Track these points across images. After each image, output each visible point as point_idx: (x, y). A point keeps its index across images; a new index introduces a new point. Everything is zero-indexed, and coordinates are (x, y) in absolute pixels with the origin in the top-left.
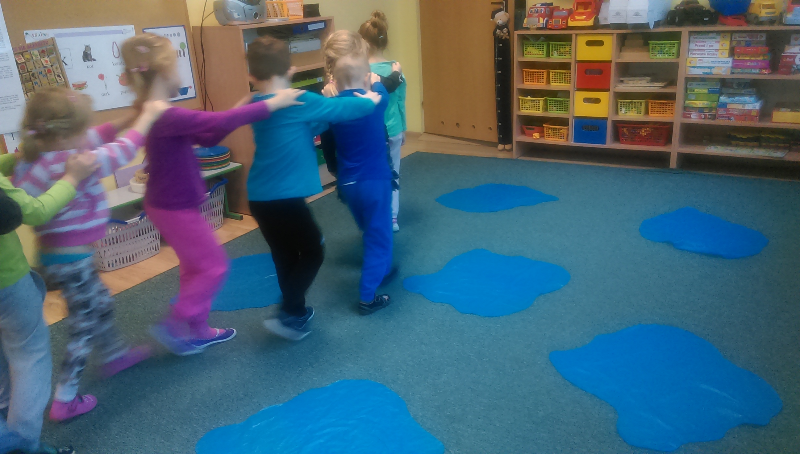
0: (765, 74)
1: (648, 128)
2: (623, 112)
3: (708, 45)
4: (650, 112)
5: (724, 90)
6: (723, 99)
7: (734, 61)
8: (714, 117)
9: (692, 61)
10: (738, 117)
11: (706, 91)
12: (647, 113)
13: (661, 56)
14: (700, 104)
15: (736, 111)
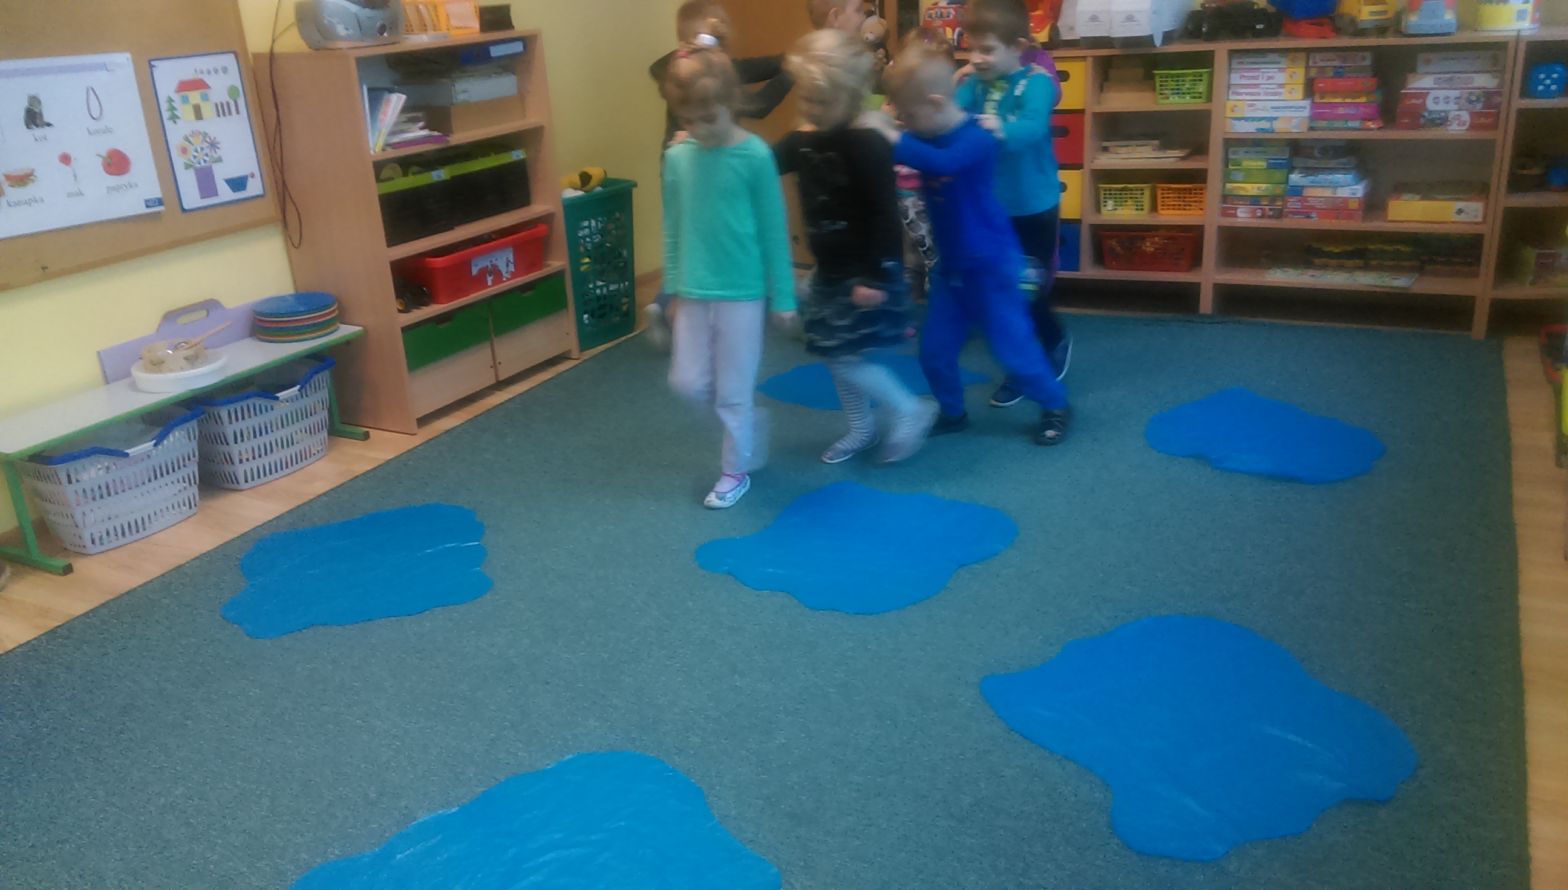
0: (1372, 129)
1: (1156, 239)
2: (1110, 209)
3: (1266, 75)
4: (1160, 207)
5: (1298, 162)
6: (1295, 178)
7: (1314, 105)
8: (1279, 214)
9: (1236, 106)
10: (1325, 213)
11: (1263, 164)
12: (1154, 208)
13: (1177, 98)
14: (1251, 189)
15: (1321, 202)
